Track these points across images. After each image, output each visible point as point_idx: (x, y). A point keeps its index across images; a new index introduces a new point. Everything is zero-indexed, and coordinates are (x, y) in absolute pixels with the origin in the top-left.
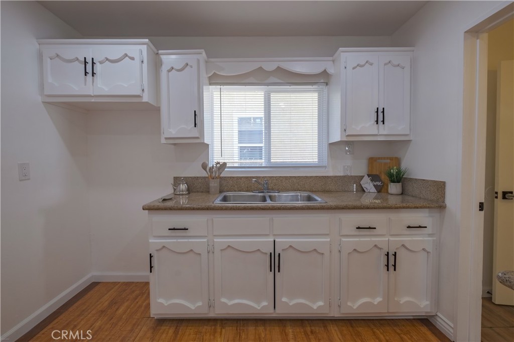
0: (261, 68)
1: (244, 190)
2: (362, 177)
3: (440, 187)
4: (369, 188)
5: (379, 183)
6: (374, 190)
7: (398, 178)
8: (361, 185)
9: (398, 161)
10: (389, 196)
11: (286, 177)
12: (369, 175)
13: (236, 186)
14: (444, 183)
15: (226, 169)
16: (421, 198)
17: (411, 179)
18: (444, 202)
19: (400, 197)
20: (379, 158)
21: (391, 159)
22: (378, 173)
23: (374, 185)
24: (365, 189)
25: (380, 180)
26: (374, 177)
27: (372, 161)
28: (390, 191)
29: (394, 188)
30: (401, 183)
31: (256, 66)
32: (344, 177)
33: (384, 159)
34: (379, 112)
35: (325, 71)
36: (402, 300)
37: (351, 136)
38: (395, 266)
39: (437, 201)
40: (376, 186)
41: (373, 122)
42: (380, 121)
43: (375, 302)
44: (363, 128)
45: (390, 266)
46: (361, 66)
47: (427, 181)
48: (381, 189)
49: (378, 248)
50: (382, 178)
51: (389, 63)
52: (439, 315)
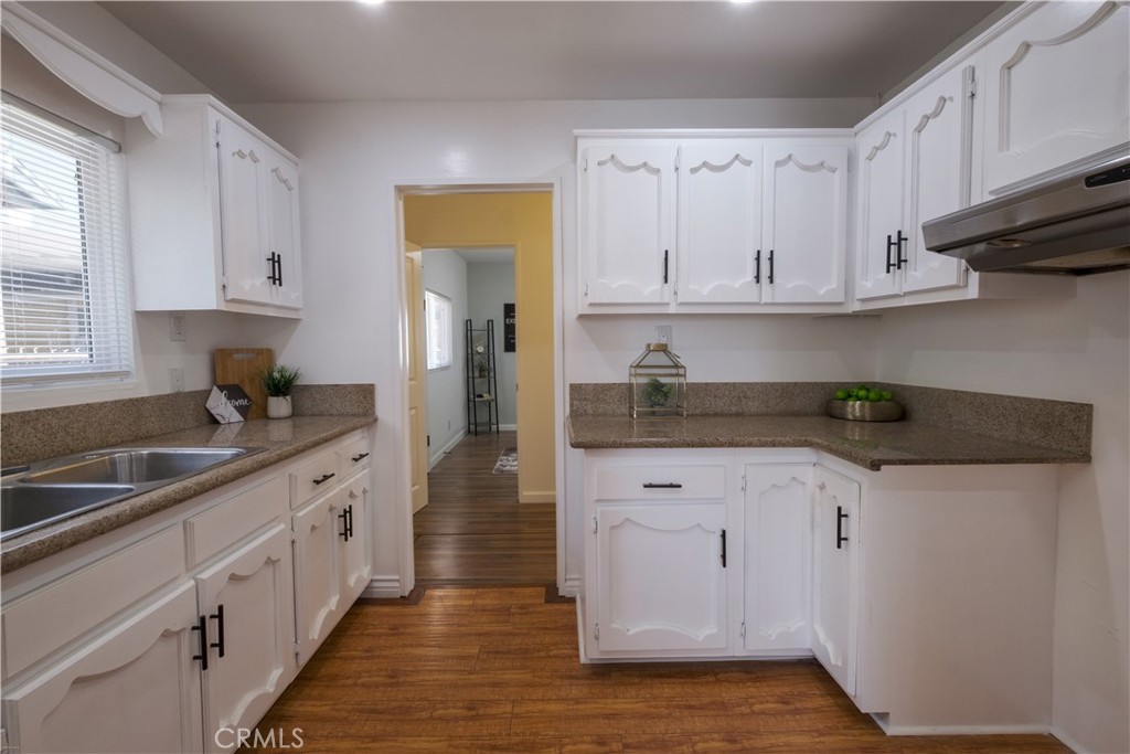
2: (208, 393)
3: (367, 392)
4: (226, 415)
5: (244, 402)
6: (236, 417)
7: (283, 386)
8: (207, 410)
9: (269, 354)
10: (272, 424)
12: (221, 388)
14: (373, 387)
16: (331, 415)
18: (374, 413)
19: (290, 421)
20: (237, 351)
21: (259, 352)
22: (237, 382)
23: (235, 407)
24: (218, 418)
25: (244, 396)
26: (233, 392)
27: (221, 356)
28: (272, 413)
29: (279, 406)
30: (288, 398)
32: (176, 396)
33: (248, 351)
34: (275, 260)
35: (140, 118)
36: (352, 581)
37: (234, 301)
38: (351, 530)
39: (365, 415)
40: (239, 409)
41: (265, 279)
42: (276, 279)
43: (334, 608)
44: (253, 288)
45: (347, 532)
46: (240, 154)
47: (345, 386)
48: (254, 412)
49: (331, 509)
50: (247, 390)
51: (275, 170)
52: (376, 577)
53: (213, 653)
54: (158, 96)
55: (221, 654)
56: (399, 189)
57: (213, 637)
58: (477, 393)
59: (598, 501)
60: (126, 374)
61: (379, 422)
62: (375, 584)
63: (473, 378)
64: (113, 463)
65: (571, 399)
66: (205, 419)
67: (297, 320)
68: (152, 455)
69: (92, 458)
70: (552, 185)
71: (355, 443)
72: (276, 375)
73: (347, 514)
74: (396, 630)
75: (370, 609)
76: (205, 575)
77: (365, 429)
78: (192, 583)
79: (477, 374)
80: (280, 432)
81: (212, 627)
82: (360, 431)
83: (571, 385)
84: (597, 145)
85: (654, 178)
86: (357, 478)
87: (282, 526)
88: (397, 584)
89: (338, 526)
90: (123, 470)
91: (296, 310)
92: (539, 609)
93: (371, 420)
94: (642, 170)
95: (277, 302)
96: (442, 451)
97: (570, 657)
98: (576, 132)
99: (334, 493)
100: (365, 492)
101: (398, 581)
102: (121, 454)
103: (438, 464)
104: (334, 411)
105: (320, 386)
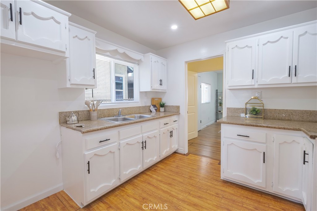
0: (116, 50)
1: (107, 116)
2: (150, 106)
3: (178, 107)
6: (155, 111)
7: (162, 106)
8: (150, 109)
9: (161, 99)
10: (161, 113)
11: (125, 108)
12: (153, 105)
13: (102, 115)
14: (179, 106)
15: (100, 105)
16: (171, 112)
17: (167, 106)
18: (179, 112)
19: (164, 113)
20: (155, 98)
21: (159, 99)
22: (155, 104)
24: (152, 111)
25: (156, 107)
26: (154, 106)
27: (153, 99)
28: (161, 111)
29: (162, 109)
30: (164, 108)
31: (115, 48)
32: (145, 106)
33: (157, 98)
34: (161, 81)
35: (141, 59)
36: (173, 147)
37: (153, 89)
38: (172, 136)
39: (178, 112)
40: (155, 109)
41: (159, 85)
42: (161, 84)
43: (168, 150)
44: (157, 86)
45: (171, 136)
46: (155, 62)
47: (174, 106)
48: (157, 110)
49: (168, 130)
50: (157, 106)
51: (162, 63)
52: (179, 148)
53: (144, 148)
54: (143, 55)
55: (146, 149)
56: (186, 62)
57: (144, 146)
58: (218, 110)
59: (224, 137)
60: (138, 102)
61: (180, 114)
62: (179, 150)
63: (218, 106)
64: (135, 116)
65: (227, 111)
66: (150, 111)
67: (166, 92)
68: (140, 116)
69: (133, 115)
70: (223, 55)
71: (175, 118)
72: (162, 103)
73: (171, 132)
74: (180, 159)
75: (177, 154)
76: (144, 135)
77: (177, 115)
78: (142, 136)
79: (219, 105)
80: (162, 114)
81: (144, 143)
82: (176, 115)
83: (227, 108)
84: (231, 44)
85: (250, 49)
86: (175, 125)
87: (157, 131)
88: (183, 151)
89: (169, 134)
90: (136, 117)
91: (166, 90)
92: (216, 165)
93: (178, 113)
94: (246, 47)
95: (161, 89)
96: (206, 125)
97: (218, 177)
98: (225, 41)
99: (169, 127)
100: (176, 129)
101: (183, 150)
102: (136, 115)
103: (204, 128)
104: (172, 111)
105: (169, 106)
